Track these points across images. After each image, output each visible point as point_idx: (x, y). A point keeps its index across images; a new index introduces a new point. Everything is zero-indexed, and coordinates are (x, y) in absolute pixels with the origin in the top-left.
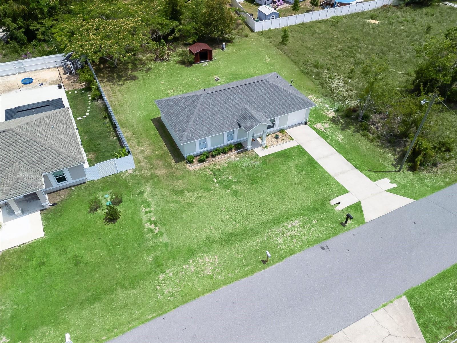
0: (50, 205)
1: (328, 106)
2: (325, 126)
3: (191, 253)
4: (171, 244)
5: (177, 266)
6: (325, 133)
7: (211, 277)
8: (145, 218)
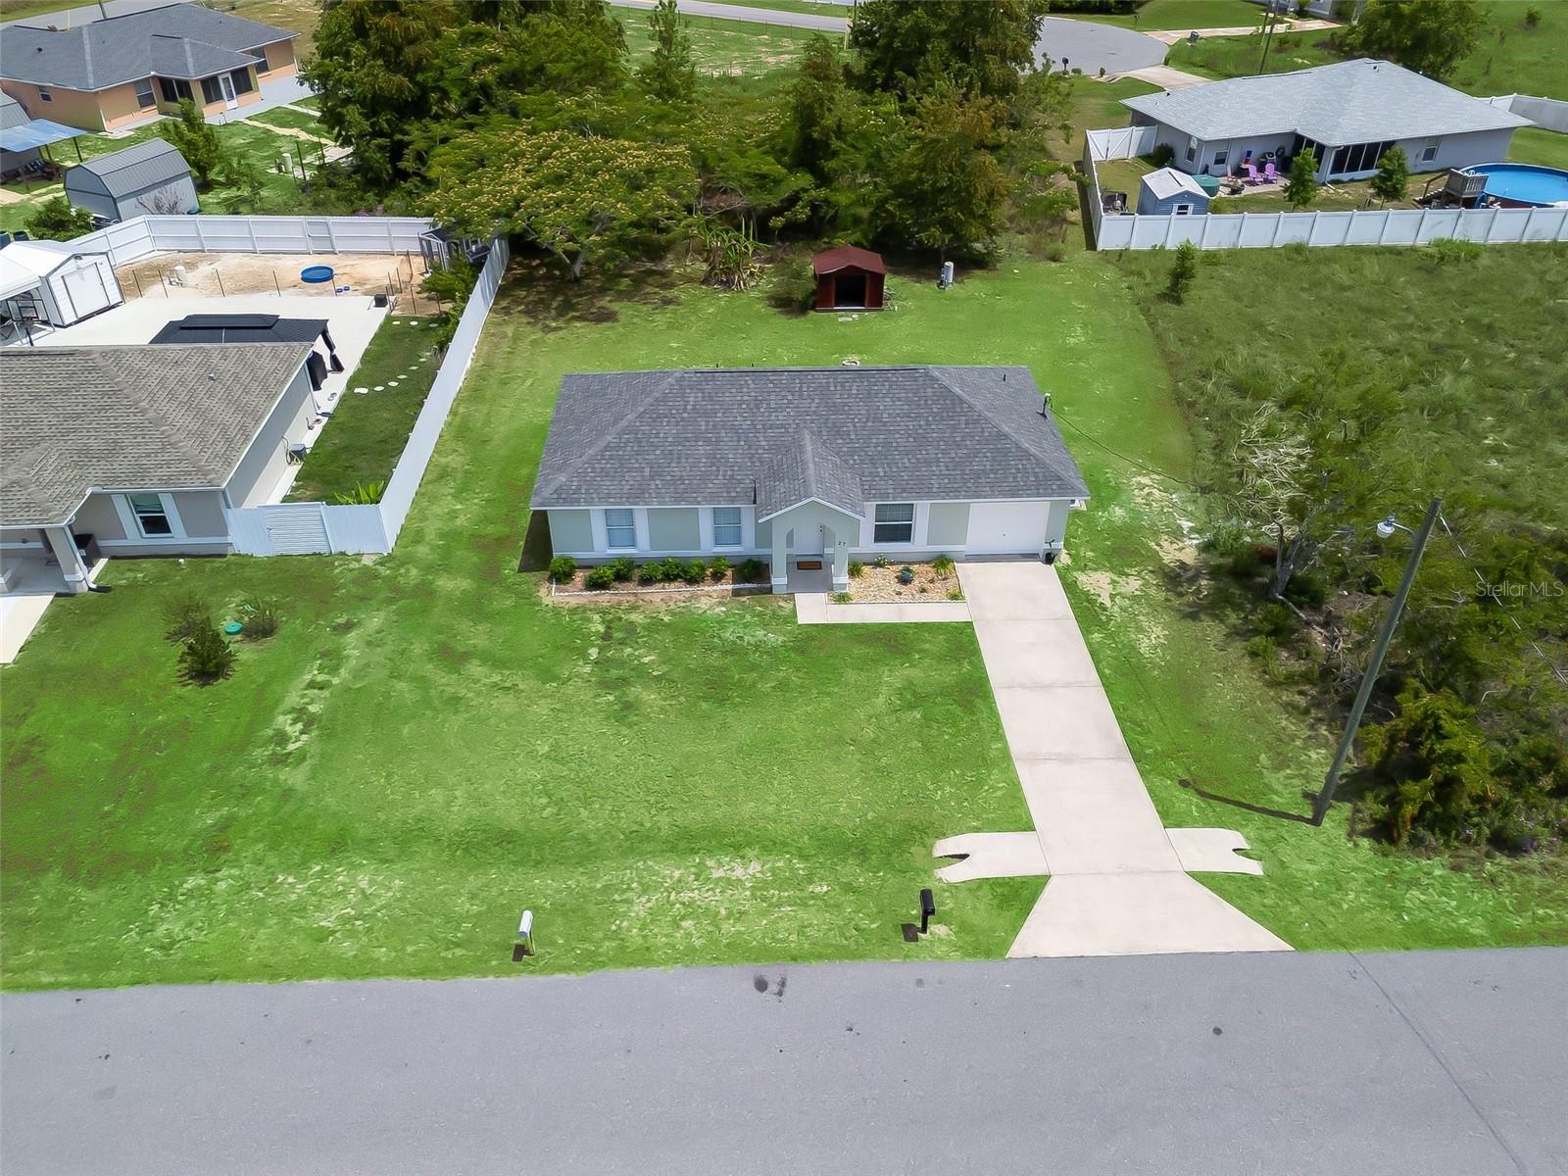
0: (90, 589)
1: (1186, 525)
2: (1121, 587)
3: (337, 846)
4: (302, 800)
5: (262, 868)
6: (1105, 609)
7: (322, 935)
8: (293, 699)
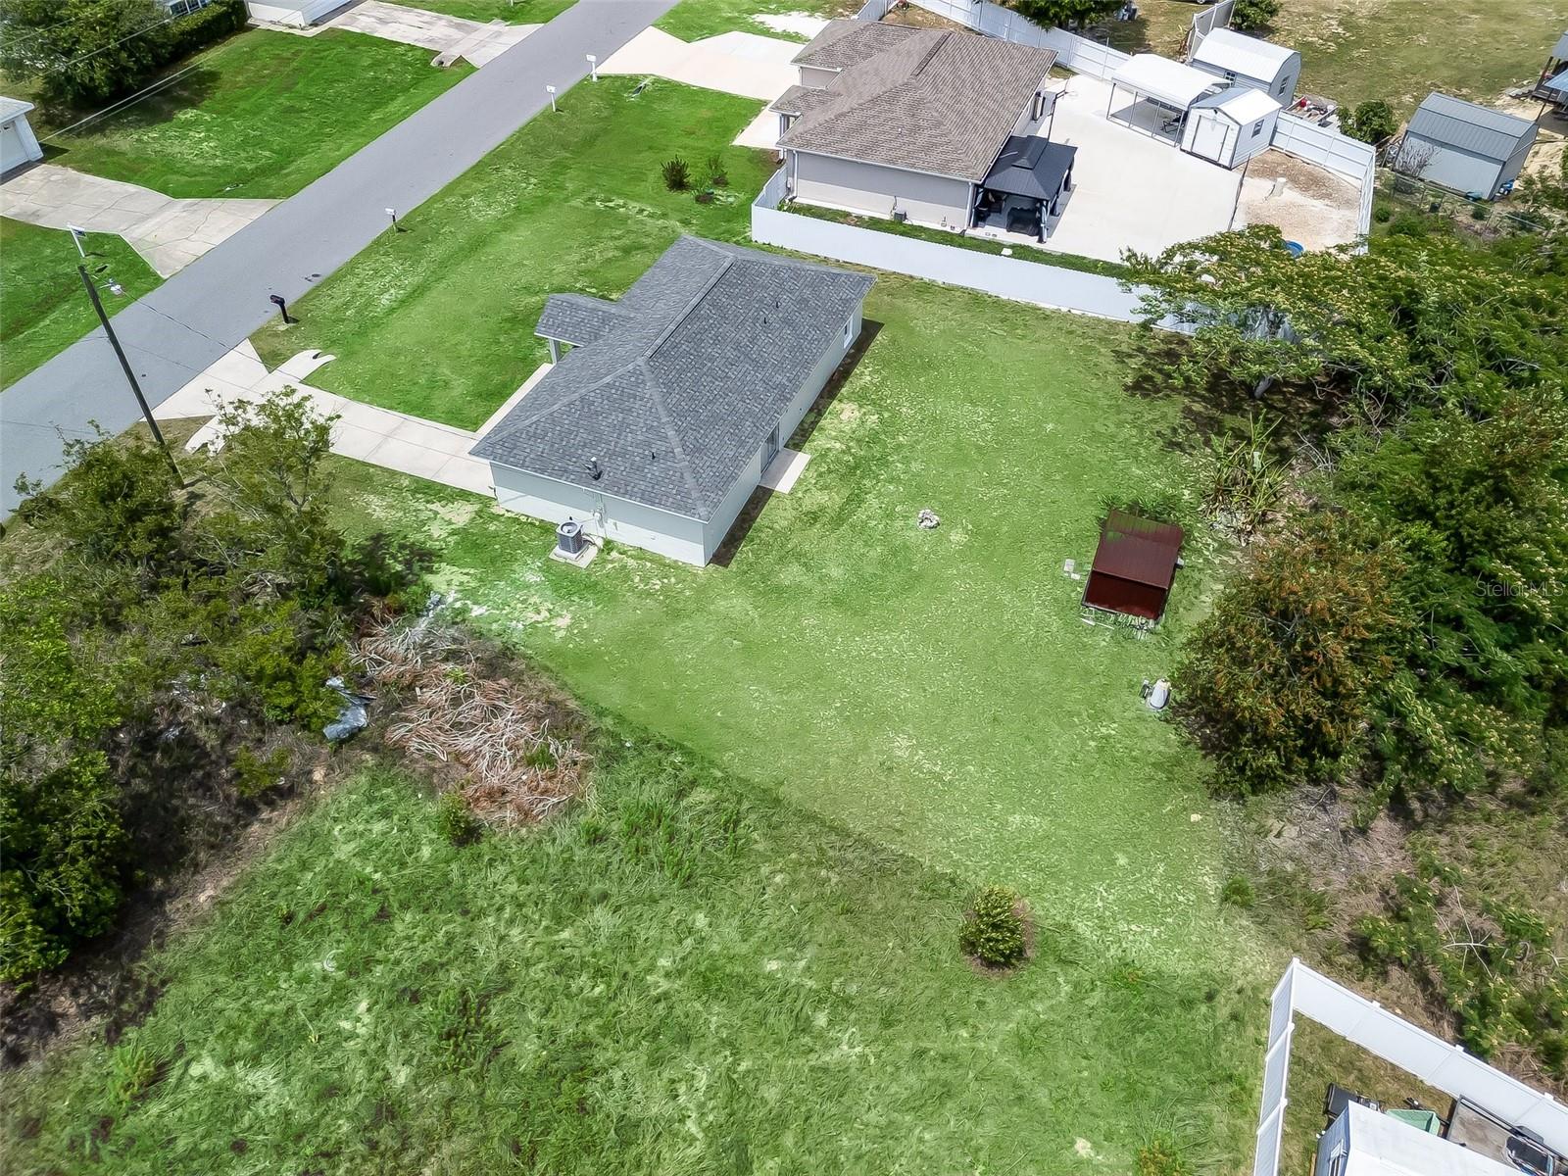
1: (477, 611)
2: (443, 523)
